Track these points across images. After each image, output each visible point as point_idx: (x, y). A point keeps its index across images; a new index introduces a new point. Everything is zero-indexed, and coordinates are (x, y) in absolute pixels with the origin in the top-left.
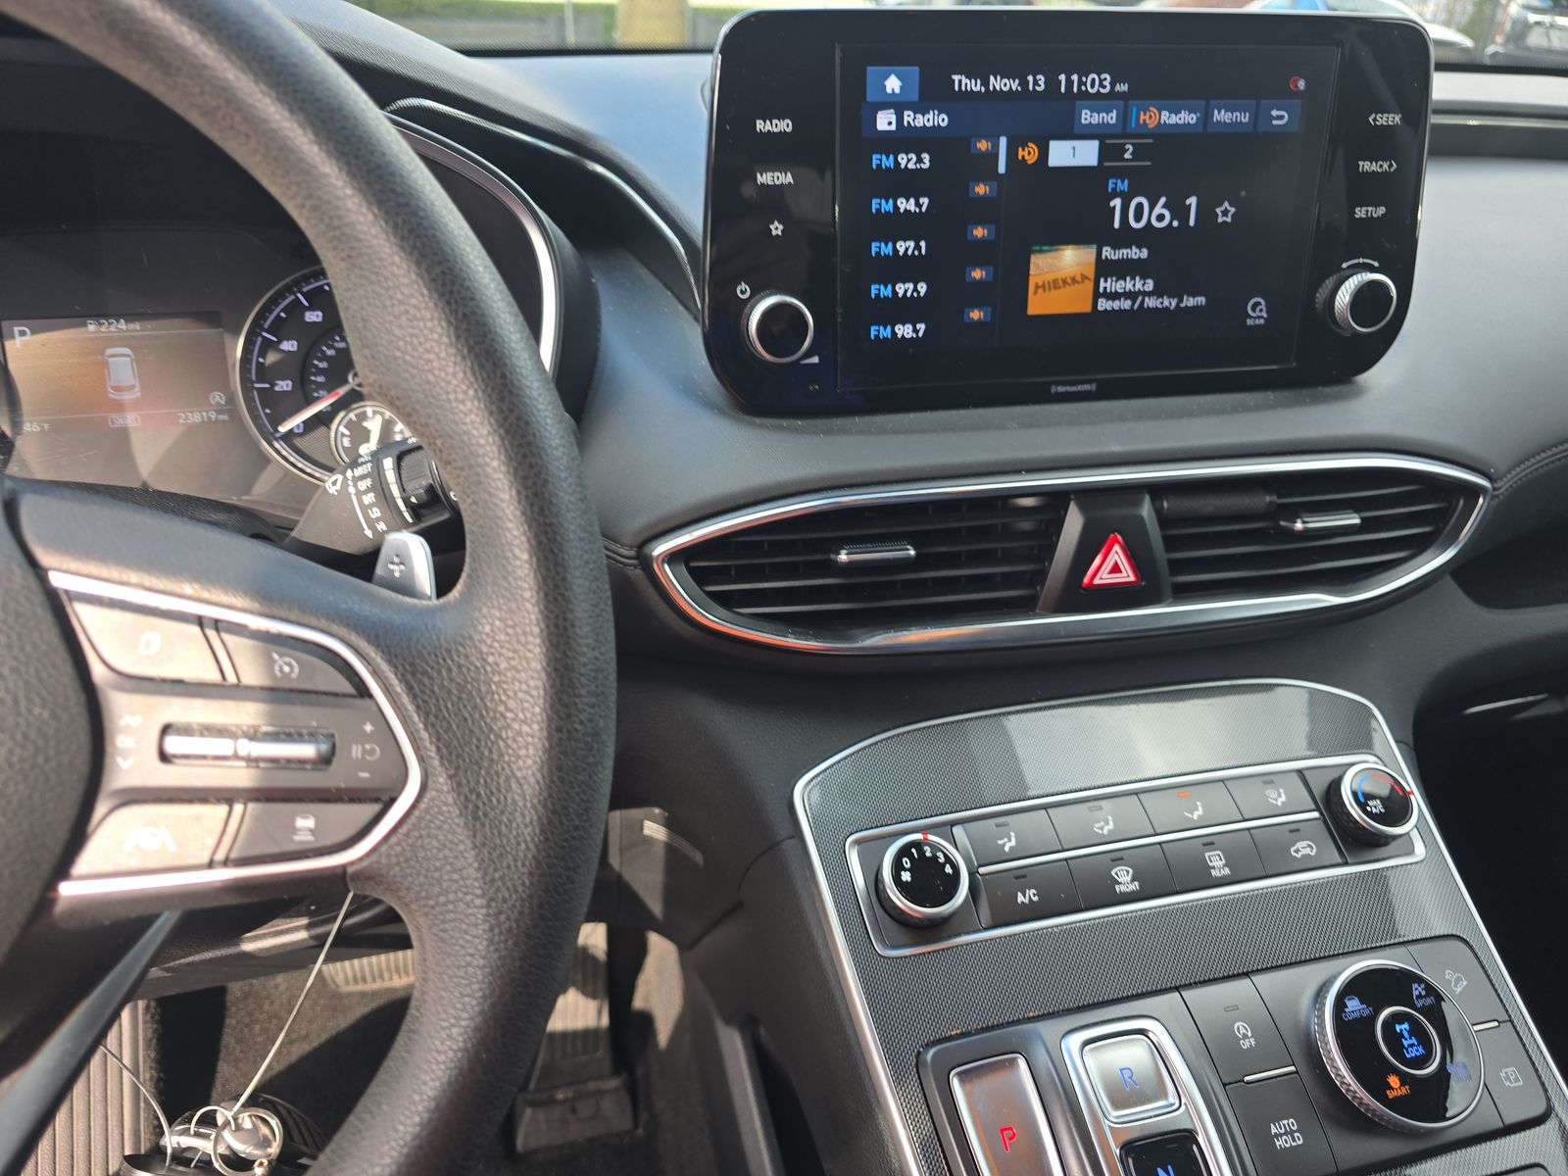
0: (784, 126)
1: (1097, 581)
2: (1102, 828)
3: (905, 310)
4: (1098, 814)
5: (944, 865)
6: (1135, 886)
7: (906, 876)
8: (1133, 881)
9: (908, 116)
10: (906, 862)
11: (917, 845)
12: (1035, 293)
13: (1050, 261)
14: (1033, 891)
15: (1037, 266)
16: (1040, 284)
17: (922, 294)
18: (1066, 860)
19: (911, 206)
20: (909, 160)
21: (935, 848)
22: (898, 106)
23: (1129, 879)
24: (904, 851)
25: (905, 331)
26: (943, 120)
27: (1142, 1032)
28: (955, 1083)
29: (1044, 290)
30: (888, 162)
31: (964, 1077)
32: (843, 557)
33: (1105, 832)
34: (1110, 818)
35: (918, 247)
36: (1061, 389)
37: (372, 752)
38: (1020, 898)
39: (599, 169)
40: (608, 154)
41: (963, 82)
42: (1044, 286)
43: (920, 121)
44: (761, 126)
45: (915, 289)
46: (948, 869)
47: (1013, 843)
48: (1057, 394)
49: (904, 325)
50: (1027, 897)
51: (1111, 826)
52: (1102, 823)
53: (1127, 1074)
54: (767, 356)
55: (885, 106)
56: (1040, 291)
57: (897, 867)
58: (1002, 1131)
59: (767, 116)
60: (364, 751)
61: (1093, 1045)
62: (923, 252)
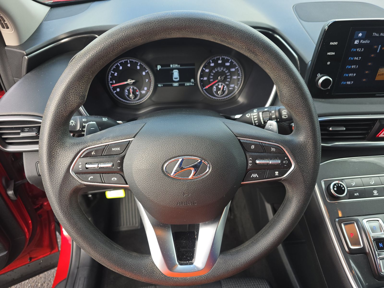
0: (336, 43)
1: (380, 136)
2: (372, 183)
3: (350, 79)
4: (371, 180)
5: (342, 188)
6: (377, 194)
7: (335, 189)
8: (377, 193)
9: (362, 41)
10: (335, 187)
11: (338, 184)
12: (378, 76)
13: (383, 70)
14: (358, 193)
15: (380, 71)
16: (379, 74)
17: (354, 76)
18: (365, 188)
19: (357, 59)
20: (359, 50)
21: (341, 184)
22: (360, 39)
23: (376, 193)
24: (335, 185)
25: (349, 83)
26: (369, 42)
27: (378, 221)
28: (343, 225)
29: (380, 76)
30: (355, 50)
31: (345, 224)
32: (331, 129)
33: (372, 184)
34: (373, 181)
35: (356, 67)
36: (378, 95)
37: (286, 162)
38: (355, 194)
39: (278, 37)
40: (280, 33)
41: (375, 34)
42: (380, 75)
43: (364, 42)
44: (331, 43)
45: (353, 75)
46: (343, 188)
47: (354, 184)
48: (377, 96)
49: (349, 82)
50: (357, 194)
51: (373, 183)
52: (372, 182)
53: (374, 227)
54: (322, 88)
55: (357, 39)
56: (379, 75)
57: (334, 187)
58: (351, 234)
59: (333, 42)
60: (285, 162)
61: (368, 222)
62: (357, 68)
